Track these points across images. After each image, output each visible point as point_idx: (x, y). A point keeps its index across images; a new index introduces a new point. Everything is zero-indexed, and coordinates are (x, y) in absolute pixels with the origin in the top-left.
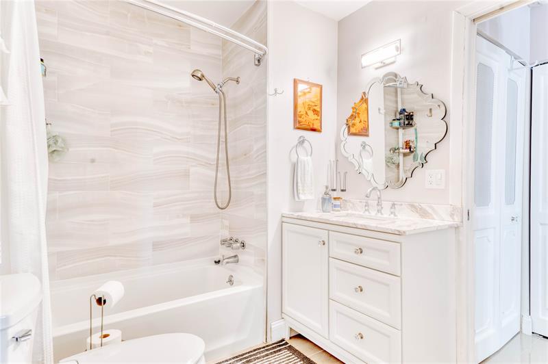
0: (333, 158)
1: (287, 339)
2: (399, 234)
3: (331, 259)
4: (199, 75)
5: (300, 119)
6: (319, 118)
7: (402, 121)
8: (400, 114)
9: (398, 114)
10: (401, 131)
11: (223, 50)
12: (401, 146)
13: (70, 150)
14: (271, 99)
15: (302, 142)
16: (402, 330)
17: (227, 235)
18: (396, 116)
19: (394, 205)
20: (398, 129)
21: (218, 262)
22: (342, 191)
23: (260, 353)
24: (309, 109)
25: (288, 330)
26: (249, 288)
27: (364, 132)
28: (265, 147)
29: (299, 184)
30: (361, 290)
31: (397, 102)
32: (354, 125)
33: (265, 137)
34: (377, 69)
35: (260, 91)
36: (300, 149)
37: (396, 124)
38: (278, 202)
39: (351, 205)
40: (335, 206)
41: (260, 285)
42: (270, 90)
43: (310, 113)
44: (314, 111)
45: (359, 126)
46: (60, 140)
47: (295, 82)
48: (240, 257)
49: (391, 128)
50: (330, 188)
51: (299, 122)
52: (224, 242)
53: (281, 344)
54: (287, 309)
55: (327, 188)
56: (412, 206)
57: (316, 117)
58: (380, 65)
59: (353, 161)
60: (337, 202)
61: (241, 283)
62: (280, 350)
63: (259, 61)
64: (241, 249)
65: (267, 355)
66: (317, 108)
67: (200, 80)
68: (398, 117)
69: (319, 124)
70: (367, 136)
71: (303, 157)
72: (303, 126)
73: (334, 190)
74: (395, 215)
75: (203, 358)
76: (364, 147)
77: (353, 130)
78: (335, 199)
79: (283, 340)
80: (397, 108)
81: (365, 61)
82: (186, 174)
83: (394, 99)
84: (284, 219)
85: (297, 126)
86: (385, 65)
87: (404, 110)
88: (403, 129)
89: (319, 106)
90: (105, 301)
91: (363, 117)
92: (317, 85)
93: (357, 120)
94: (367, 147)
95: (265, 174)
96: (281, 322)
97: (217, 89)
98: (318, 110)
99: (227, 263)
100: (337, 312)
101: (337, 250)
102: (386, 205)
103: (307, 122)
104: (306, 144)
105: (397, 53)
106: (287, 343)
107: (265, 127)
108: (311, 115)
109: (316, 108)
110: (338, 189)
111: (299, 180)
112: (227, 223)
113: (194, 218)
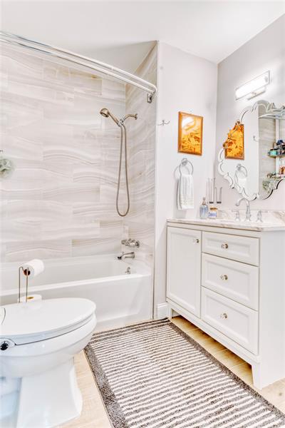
0: (211, 177)
1: (170, 318)
2: (258, 231)
3: (203, 254)
4: (106, 113)
5: (183, 144)
6: (200, 143)
7: (279, 151)
8: (277, 144)
9: (275, 145)
10: (277, 159)
11: (127, 95)
12: (277, 172)
13: (16, 170)
14: (159, 129)
15: (184, 163)
16: (259, 311)
17: (126, 237)
18: (273, 146)
19: (260, 212)
20: (275, 157)
21: (120, 258)
22: (218, 203)
23: (147, 326)
24: (191, 136)
25: (170, 311)
26: (141, 276)
27: (240, 156)
28: (154, 166)
29: (182, 197)
30: (226, 279)
31: (275, 135)
32: (230, 150)
33: (154, 158)
34: (249, 99)
35: (151, 123)
36: (183, 169)
37: (274, 153)
38: (164, 210)
39: (226, 215)
40: (211, 215)
41: (149, 274)
42: (159, 121)
43: (192, 140)
44: (195, 138)
45: (235, 151)
46: (8, 163)
47: (180, 115)
48: (136, 254)
49: (268, 157)
50: (207, 201)
51: (183, 147)
52: (123, 242)
53: (165, 320)
54: (170, 294)
55: (204, 199)
56: (277, 213)
57: (197, 143)
58: (251, 95)
59: (228, 178)
60: (213, 212)
61: (135, 272)
62: (163, 325)
63: (150, 99)
64: (136, 248)
65: (152, 328)
66: (199, 136)
67: (107, 116)
68: (276, 147)
69: (200, 149)
70: (243, 159)
71: (185, 175)
72: (186, 150)
73: (212, 203)
74: (261, 221)
75: (94, 316)
76: (239, 169)
77: (229, 154)
78: (211, 209)
79: (167, 318)
80: (275, 140)
81: (238, 93)
82: (98, 191)
83: (272, 132)
84: (169, 224)
85: (181, 150)
86: (257, 95)
87: (281, 141)
88: (280, 157)
89: (200, 134)
90: (29, 273)
91: (239, 143)
92: (199, 117)
93: (233, 147)
94: (242, 169)
95: (153, 188)
96: (165, 305)
97: (119, 123)
98: (200, 137)
99: (126, 257)
100: (208, 296)
101: (209, 247)
102: (254, 213)
103: (189, 147)
104: (188, 165)
105: (266, 83)
106: (169, 321)
107: (154, 151)
108: (194, 142)
109: (197, 135)
110: (215, 202)
111: (182, 194)
112: (127, 228)
113: (103, 224)
